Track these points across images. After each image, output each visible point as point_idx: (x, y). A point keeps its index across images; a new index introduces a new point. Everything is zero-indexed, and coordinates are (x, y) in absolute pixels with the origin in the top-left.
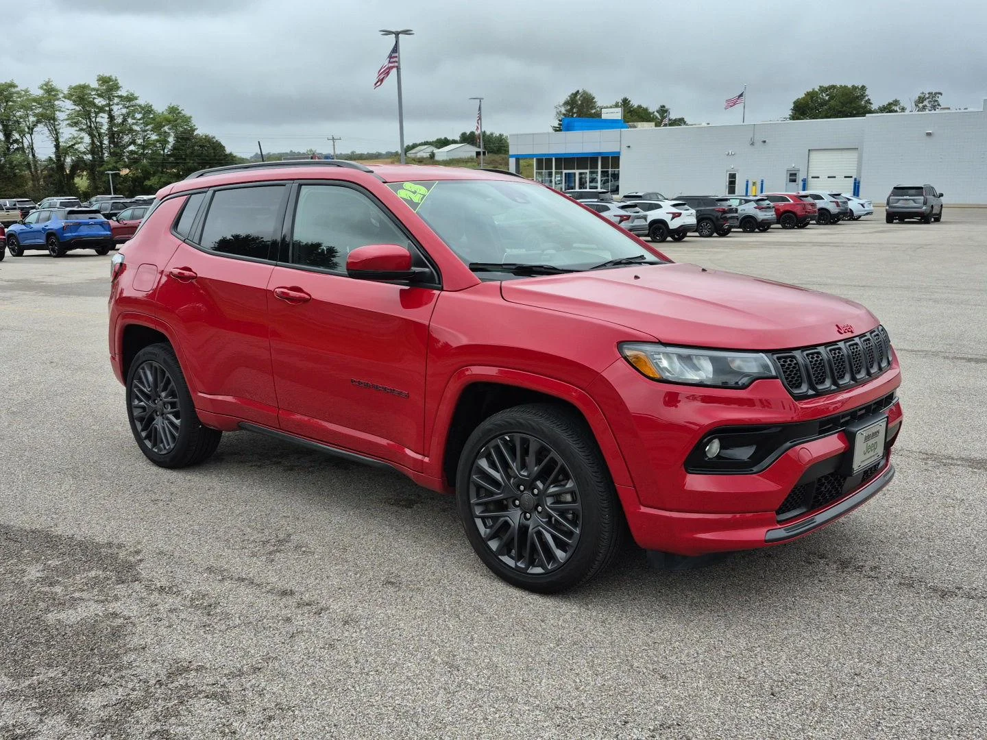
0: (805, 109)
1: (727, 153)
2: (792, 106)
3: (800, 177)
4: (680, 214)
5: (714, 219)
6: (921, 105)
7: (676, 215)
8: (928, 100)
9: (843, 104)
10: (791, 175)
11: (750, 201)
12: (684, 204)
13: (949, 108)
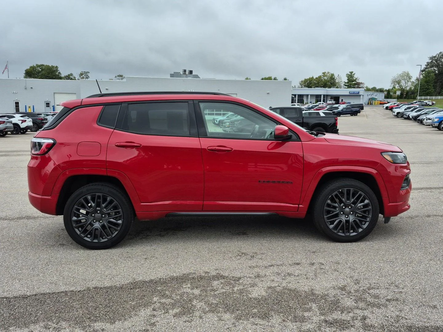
0: (31, 73)
1: (13, 92)
2: (24, 72)
3: (51, 105)
4: (25, 121)
5: (38, 124)
6: (82, 76)
7: (23, 121)
8: (84, 75)
9: (49, 73)
10: (47, 104)
11: (49, 115)
12: (25, 116)
13: (112, 79)
